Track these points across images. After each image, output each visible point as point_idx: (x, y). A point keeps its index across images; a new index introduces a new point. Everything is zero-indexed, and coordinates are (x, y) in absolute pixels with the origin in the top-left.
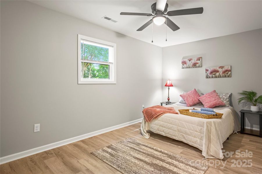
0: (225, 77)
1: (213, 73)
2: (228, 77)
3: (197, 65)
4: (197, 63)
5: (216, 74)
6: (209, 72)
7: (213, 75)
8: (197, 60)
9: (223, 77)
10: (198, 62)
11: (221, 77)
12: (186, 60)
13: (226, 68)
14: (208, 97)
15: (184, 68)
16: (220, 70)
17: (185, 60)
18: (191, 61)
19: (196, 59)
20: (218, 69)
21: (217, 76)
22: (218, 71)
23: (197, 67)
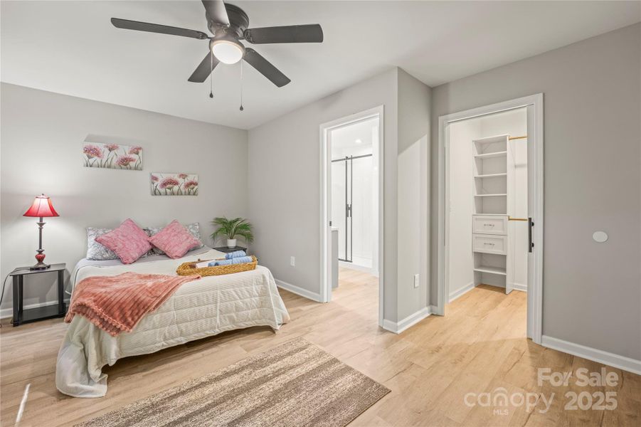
0: (189, 194)
1: (168, 186)
2: (194, 194)
3: (132, 164)
4: (131, 160)
5: (172, 188)
6: (158, 183)
7: (168, 191)
8: (131, 153)
9: (185, 195)
10: (134, 156)
11: (182, 194)
12: (101, 146)
13: (190, 178)
14: (173, 234)
15: (91, 166)
16: (181, 181)
17: (94, 145)
18: (115, 151)
19: (128, 149)
20: (176, 177)
21: (176, 193)
22: (176, 183)
23: (130, 168)
